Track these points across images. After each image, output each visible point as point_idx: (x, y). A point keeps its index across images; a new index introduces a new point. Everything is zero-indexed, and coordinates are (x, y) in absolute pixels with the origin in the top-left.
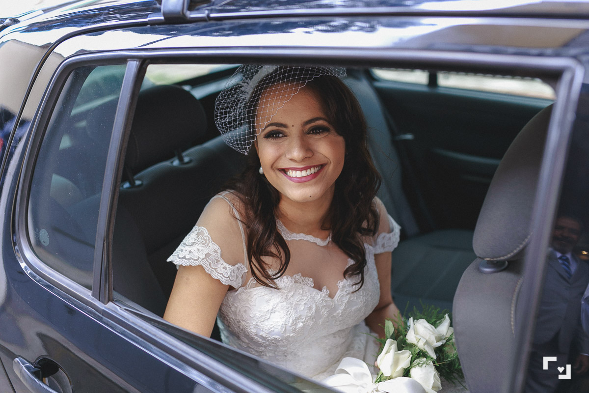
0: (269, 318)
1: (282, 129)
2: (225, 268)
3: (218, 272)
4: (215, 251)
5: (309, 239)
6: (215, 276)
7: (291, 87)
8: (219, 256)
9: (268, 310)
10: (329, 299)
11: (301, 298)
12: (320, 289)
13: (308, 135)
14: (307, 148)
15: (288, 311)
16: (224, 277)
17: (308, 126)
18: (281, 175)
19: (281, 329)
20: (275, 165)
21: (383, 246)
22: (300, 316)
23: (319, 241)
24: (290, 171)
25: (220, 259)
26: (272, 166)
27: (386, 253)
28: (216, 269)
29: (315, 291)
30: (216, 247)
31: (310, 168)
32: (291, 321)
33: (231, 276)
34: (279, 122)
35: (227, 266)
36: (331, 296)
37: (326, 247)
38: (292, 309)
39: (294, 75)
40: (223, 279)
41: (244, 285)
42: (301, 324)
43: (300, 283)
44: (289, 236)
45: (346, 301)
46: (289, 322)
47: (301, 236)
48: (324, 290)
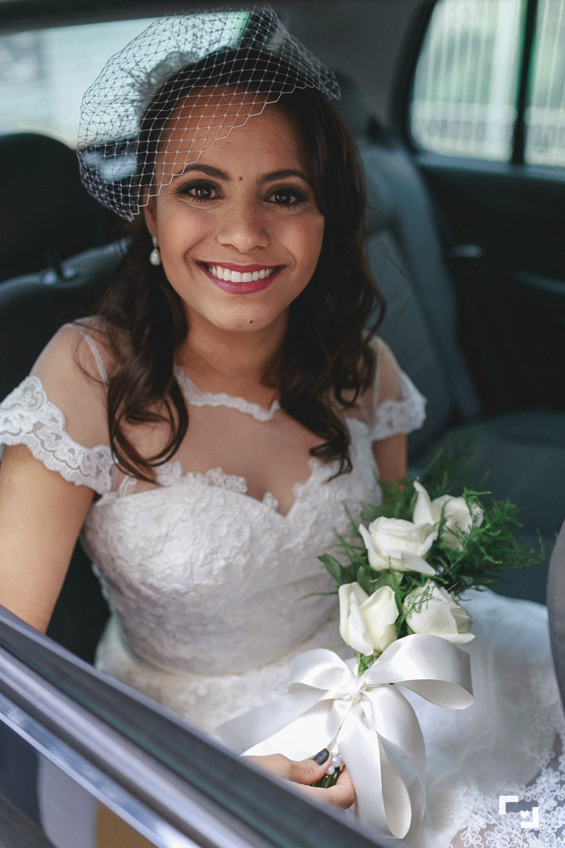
0: (161, 551)
1: (218, 181)
2: (72, 451)
3: (57, 459)
4: (53, 419)
5: (237, 406)
6: (52, 464)
7: (250, 98)
8: (61, 428)
9: (160, 537)
10: (278, 517)
11: (220, 514)
12: (260, 498)
13: (264, 203)
14: (261, 229)
15: (196, 538)
16: (70, 467)
17: (269, 185)
18: (201, 276)
19: (185, 571)
20: (192, 254)
21: (390, 424)
22: (220, 546)
23: (256, 411)
24: (219, 269)
25: (63, 434)
26: (185, 255)
27: (397, 436)
28: (54, 452)
29: (249, 503)
30: (56, 412)
31: (257, 268)
32: (202, 556)
33: (84, 466)
34: (213, 166)
35: (77, 447)
36: (282, 510)
37: (271, 422)
38: (205, 533)
39: (258, 75)
40: (67, 472)
41: (115, 488)
42: (222, 563)
43: (220, 486)
44: (197, 399)
45: (311, 522)
46: (198, 557)
47: (221, 400)
48: (268, 498)
